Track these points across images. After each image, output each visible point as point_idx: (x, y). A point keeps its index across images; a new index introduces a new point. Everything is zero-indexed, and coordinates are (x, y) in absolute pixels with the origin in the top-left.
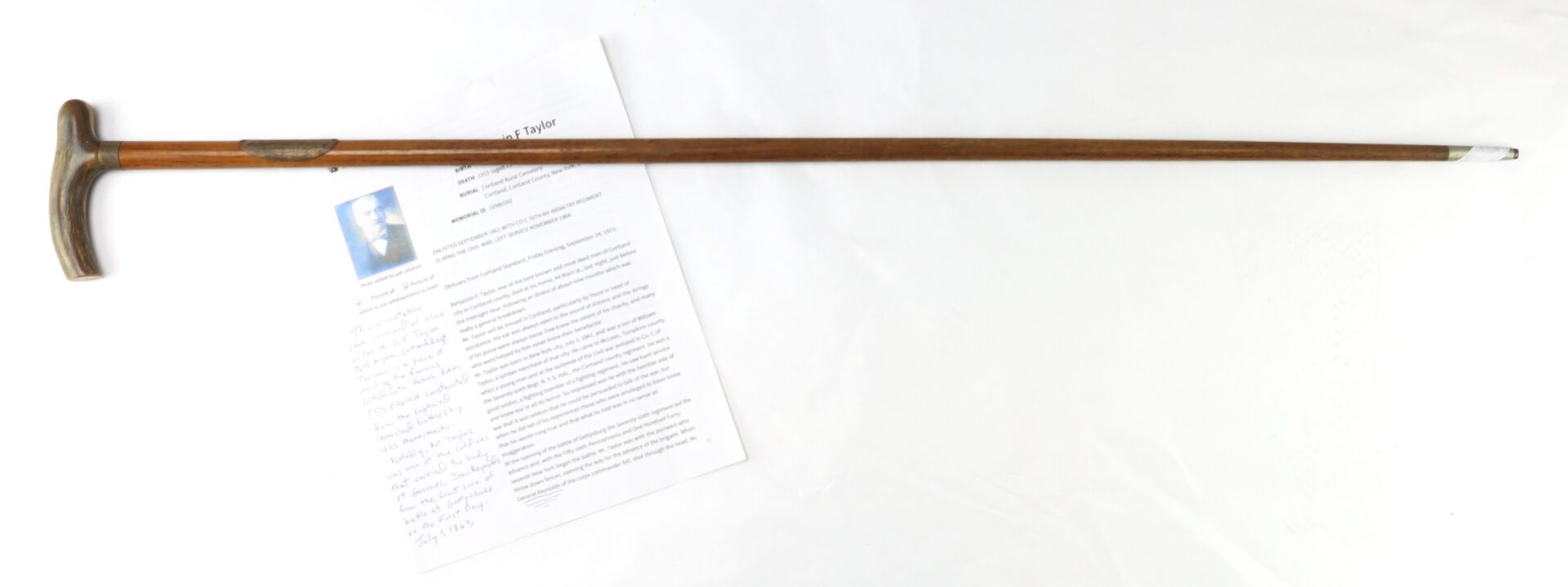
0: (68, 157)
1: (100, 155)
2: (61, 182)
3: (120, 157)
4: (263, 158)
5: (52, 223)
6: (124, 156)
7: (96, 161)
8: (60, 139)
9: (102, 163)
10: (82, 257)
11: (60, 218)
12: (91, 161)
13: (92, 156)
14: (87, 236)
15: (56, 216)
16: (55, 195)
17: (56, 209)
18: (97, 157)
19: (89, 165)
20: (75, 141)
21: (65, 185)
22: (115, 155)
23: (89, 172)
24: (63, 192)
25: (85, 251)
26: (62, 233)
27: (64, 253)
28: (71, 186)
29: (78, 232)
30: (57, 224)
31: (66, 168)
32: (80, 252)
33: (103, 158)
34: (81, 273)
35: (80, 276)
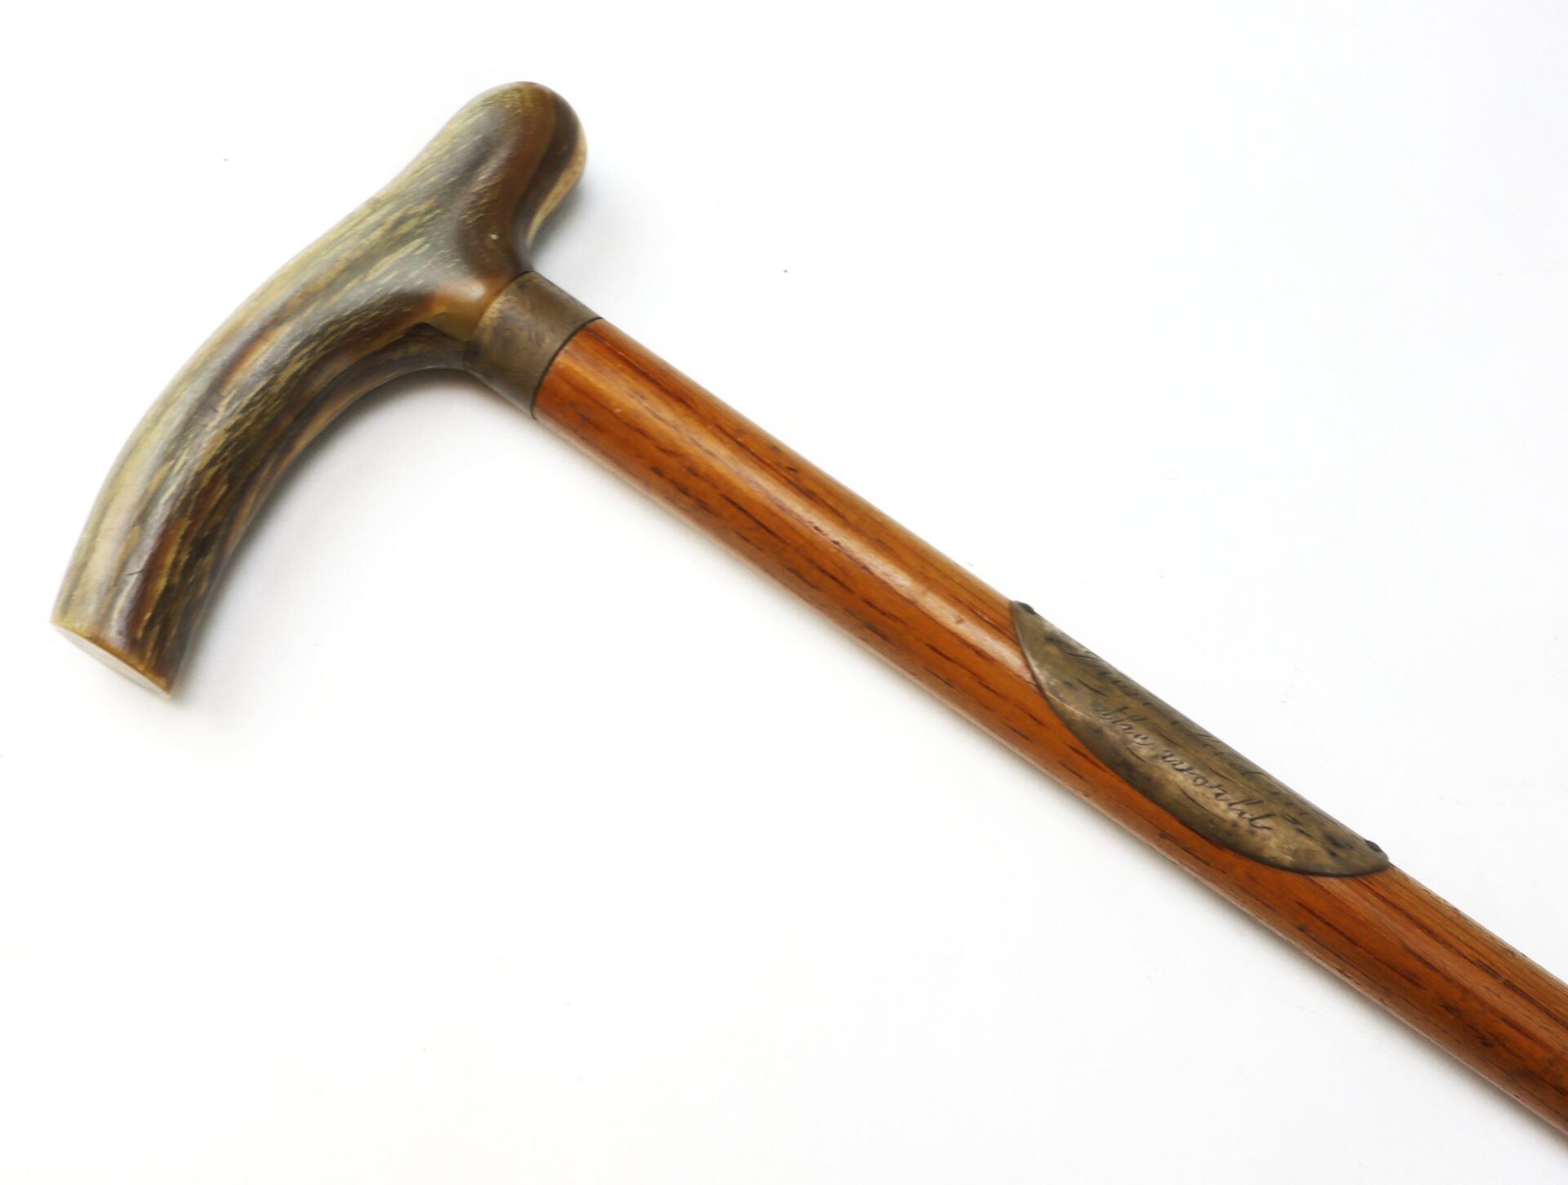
0: (394, 239)
1: (497, 307)
2: (308, 296)
3: (562, 360)
4: (1068, 723)
5: (166, 402)
6: (576, 364)
7: (470, 316)
8: (418, 172)
9: (486, 338)
10: (162, 583)
11: (205, 405)
12: (453, 303)
13: (473, 290)
14: (241, 528)
15: (200, 386)
16: (253, 325)
17: (217, 364)
18: (482, 307)
19: (439, 309)
20: (460, 210)
21: (316, 316)
22: (551, 341)
23: (422, 332)
24: (284, 335)
25: (189, 567)
26: (169, 456)
27: (118, 520)
28: (322, 334)
29: (222, 489)
30: (176, 416)
31: (357, 266)
32: (169, 559)
33: (503, 318)
34: (114, 630)
35: (97, 640)
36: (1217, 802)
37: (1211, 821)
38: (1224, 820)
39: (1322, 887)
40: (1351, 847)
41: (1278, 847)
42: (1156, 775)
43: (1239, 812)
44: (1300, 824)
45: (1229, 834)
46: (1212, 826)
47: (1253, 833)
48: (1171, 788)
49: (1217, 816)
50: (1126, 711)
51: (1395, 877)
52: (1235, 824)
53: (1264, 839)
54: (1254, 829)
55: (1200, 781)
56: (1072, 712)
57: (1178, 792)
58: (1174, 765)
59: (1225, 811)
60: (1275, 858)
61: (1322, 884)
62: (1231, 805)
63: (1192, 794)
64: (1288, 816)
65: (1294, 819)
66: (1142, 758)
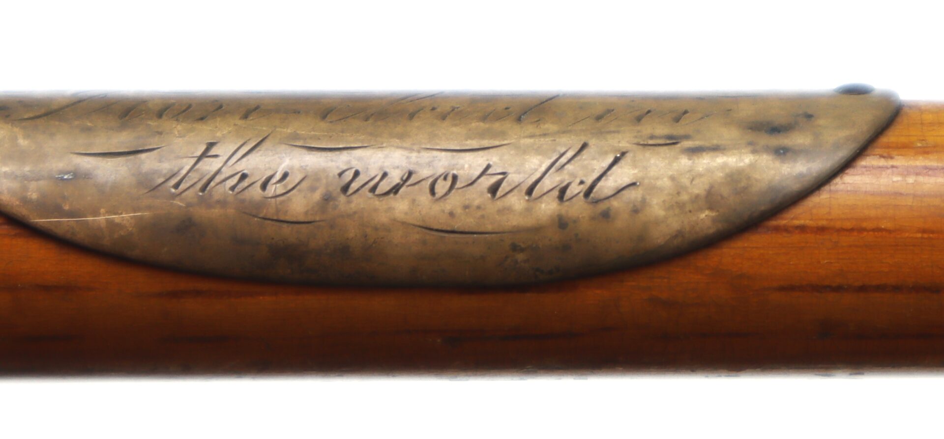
36: (499, 204)
37: (515, 248)
38: (537, 229)
39: (802, 229)
40: (809, 116)
41: (671, 207)
42: (352, 232)
43: (556, 193)
44: (687, 137)
45: (565, 247)
46: (520, 257)
47: (606, 215)
48: (397, 237)
49: (517, 231)
50: (213, 152)
51: (929, 118)
52: (562, 223)
53: (636, 211)
54: (602, 206)
55: (442, 187)
56: (111, 223)
57: (415, 236)
58: (373, 189)
59: (528, 210)
60: (679, 233)
61: (797, 222)
62: (530, 191)
63: (443, 222)
64: (652, 137)
65: (670, 137)
66: (301, 218)
